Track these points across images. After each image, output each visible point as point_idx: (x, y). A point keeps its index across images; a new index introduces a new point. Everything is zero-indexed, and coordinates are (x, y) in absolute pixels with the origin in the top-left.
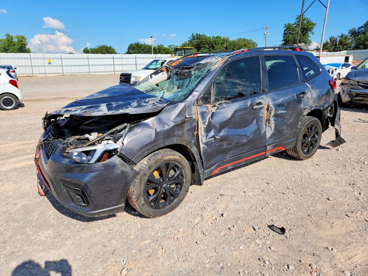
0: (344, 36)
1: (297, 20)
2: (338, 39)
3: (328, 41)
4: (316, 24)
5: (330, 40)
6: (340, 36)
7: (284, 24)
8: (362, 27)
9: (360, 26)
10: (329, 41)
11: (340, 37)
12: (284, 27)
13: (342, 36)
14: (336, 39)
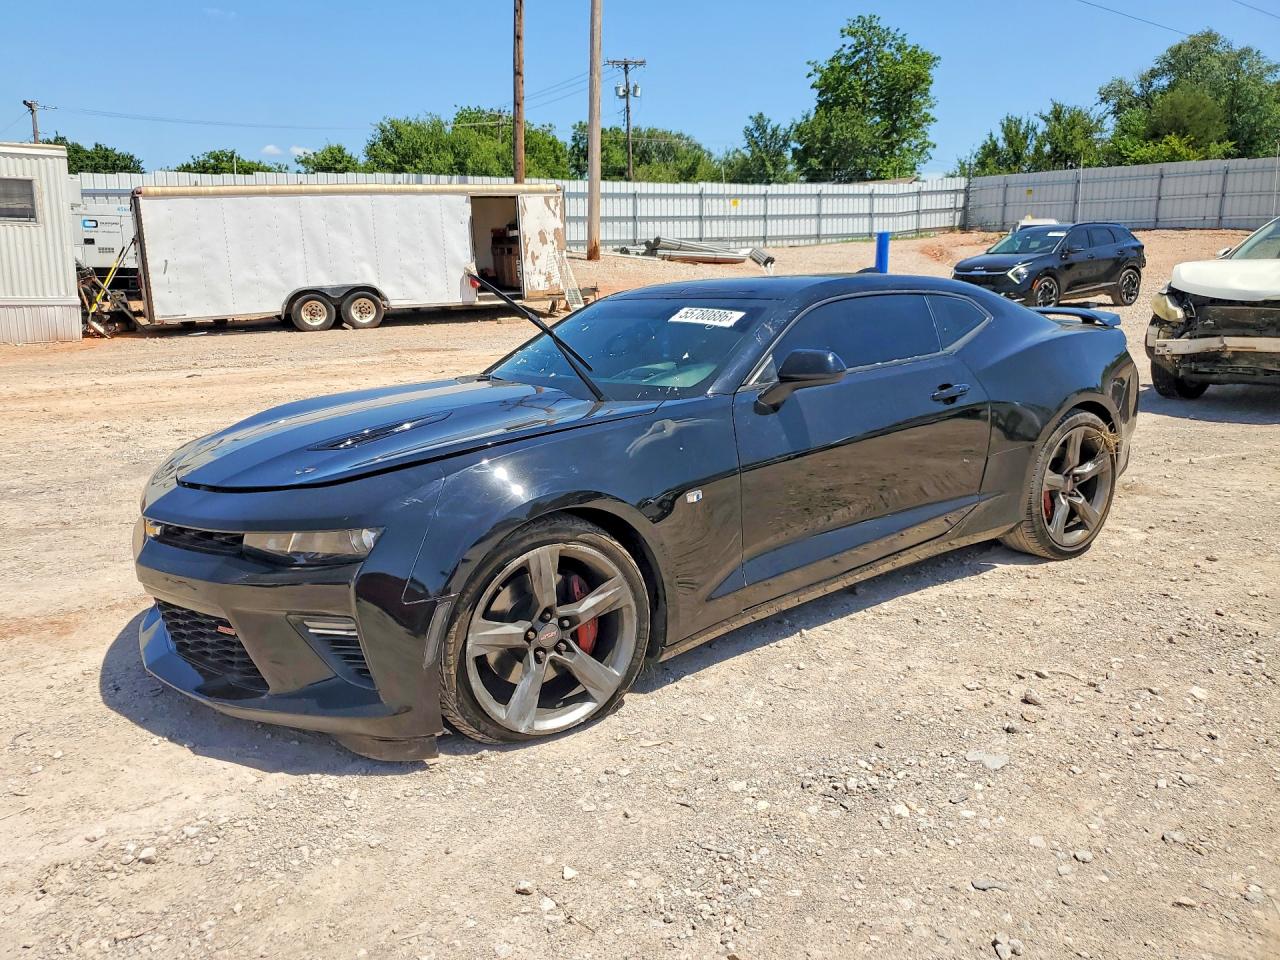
0: (1067, 116)
1: (851, 41)
2: (1042, 127)
3: (994, 138)
4: (939, 58)
5: (1007, 135)
6: (1046, 112)
7: (809, 63)
8: (1154, 74)
9: (1146, 70)
10: (999, 135)
11: (1046, 119)
12: (810, 75)
13: (1057, 114)
14: (1034, 129)
